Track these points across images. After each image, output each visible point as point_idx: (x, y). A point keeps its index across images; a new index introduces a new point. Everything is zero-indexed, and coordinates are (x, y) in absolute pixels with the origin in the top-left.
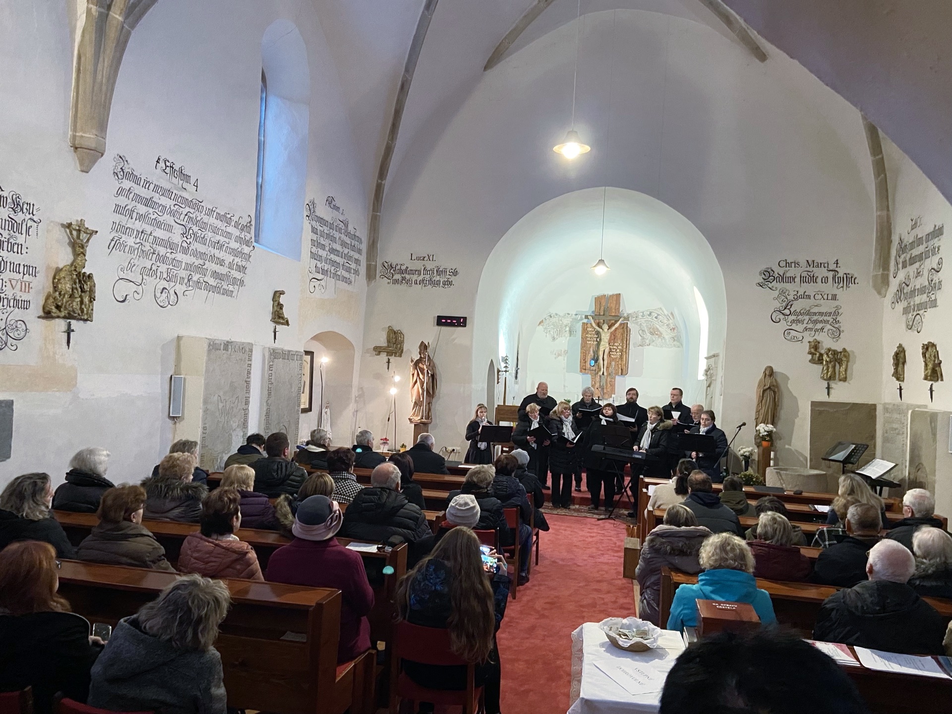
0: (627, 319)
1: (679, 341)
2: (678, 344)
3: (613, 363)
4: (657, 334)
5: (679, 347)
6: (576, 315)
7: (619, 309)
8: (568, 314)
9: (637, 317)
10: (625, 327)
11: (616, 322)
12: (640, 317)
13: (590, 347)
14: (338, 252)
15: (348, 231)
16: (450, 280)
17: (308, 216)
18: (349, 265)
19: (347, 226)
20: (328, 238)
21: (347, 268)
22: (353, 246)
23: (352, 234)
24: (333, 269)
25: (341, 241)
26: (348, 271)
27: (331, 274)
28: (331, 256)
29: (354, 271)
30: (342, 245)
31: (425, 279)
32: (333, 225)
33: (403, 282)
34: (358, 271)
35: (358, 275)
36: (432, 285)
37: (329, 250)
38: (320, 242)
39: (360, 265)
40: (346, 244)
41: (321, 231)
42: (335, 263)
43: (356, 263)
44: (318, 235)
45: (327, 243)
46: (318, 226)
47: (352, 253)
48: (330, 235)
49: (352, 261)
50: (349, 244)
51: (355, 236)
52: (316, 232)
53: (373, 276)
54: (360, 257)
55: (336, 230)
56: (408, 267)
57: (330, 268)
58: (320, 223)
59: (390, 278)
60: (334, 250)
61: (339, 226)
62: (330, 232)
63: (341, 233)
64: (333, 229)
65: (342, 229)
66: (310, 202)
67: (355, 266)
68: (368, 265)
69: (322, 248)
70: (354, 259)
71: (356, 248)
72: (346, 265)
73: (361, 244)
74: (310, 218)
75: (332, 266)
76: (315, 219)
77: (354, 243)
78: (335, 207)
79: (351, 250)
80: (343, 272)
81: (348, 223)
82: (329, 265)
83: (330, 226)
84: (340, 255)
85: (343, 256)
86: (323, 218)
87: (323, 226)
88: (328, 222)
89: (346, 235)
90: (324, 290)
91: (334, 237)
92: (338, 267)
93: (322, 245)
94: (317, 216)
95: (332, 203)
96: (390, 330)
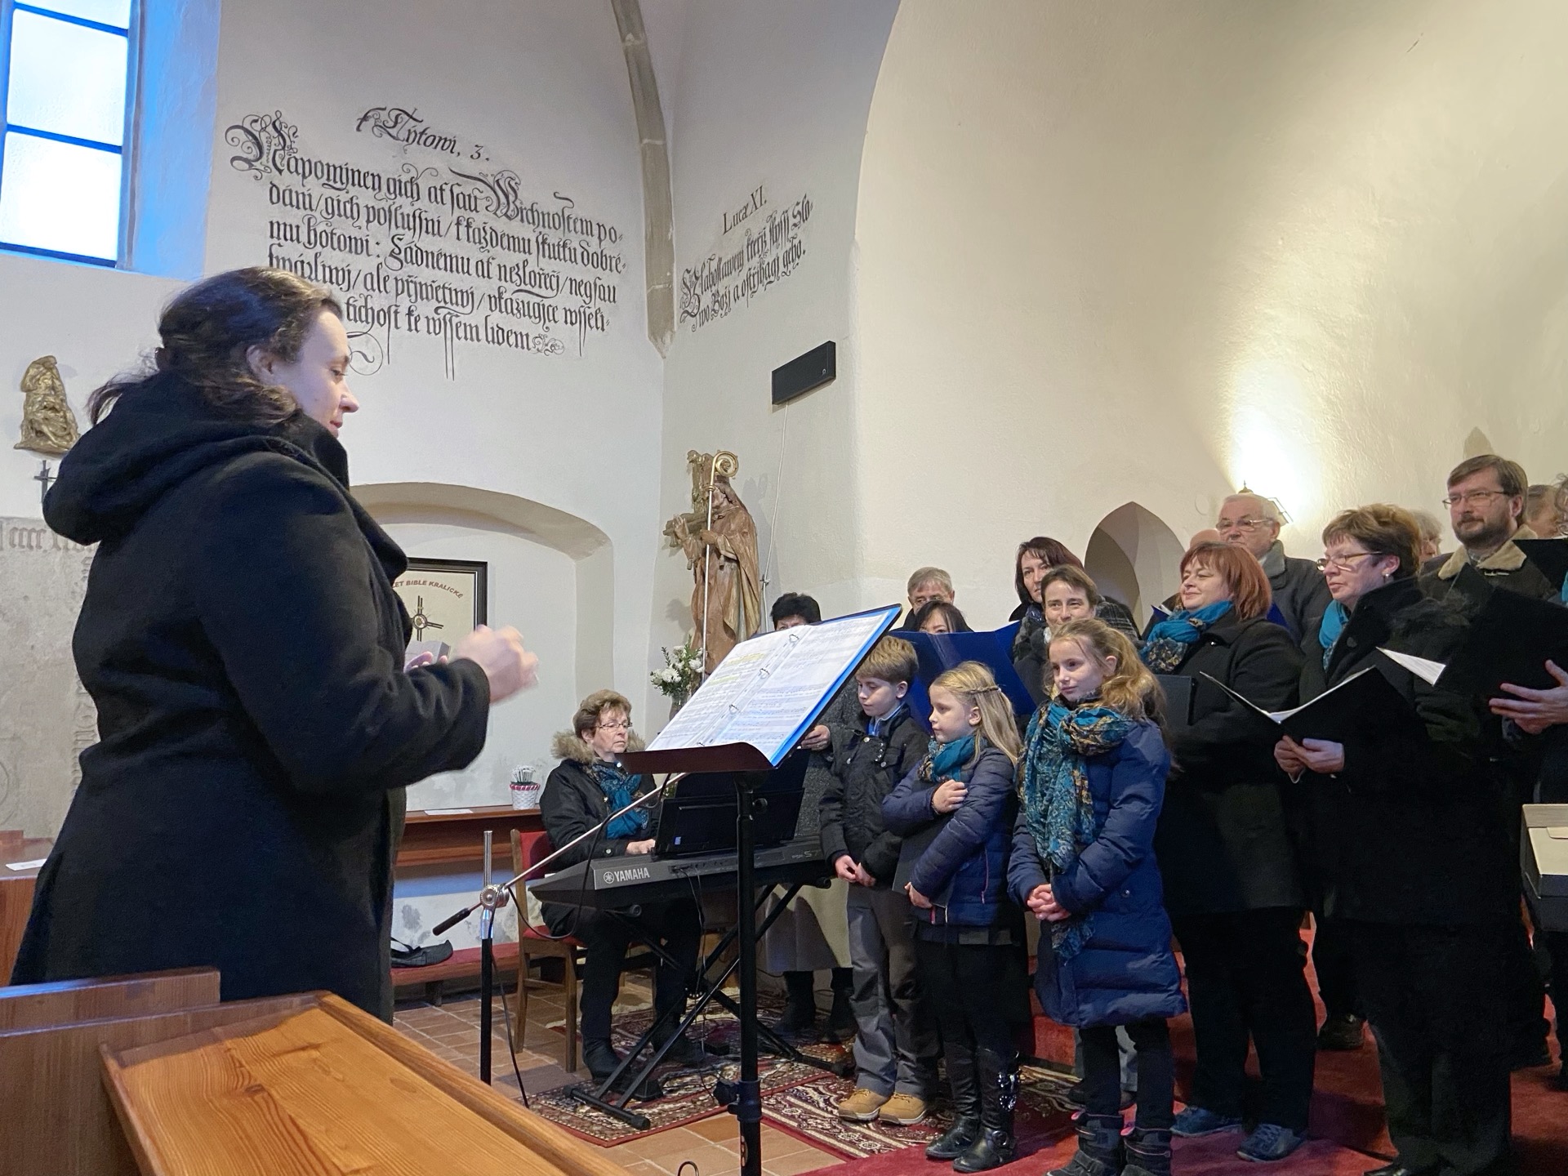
14: (454, 260)
15: (517, 203)
16: (796, 242)
17: (246, 160)
18: (538, 300)
19: (509, 189)
20: (382, 221)
21: (526, 306)
22: (559, 245)
23: (549, 214)
24: (425, 308)
25: (471, 230)
26: (532, 314)
27: (416, 322)
28: (410, 269)
29: (574, 314)
30: (480, 242)
31: (752, 271)
32: (415, 187)
33: (717, 307)
34: (602, 316)
35: (598, 328)
36: (765, 282)
37: (392, 254)
38: (329, 230)
39: (612, 299)
40: (511, 240)
41: (333, 200)
42: (440, 292)
43: (583, 292)
44: (312, 210)
45: (379, 235)
46: (314, 187)
47: (549, 266)
48: (399, 212)
49: (554, 287)
50: (529, 240)
51: (564, 220)
52: (303, 202)
53: (659, 324)
54: (608, 279)
55: (439, 199)
56: (720, 260)
57: (404, 302)
58: (324, 180)
59: (695, 311)
60: (432, 253)
61: (456, 190)
62: (396, 206)
63: (473, 208)
64: (415, 195)
65: (476, 198)
66: (256, 121)
67: (575, 302)
68: (650, 296)
69: (348, 249)
70: (568, 282)
71: (579, 251)
72: (514, 297)
73: (614, 242)
74: (257, 164)
75: (422, 299)
76: (293, 169)
77: (562, 236)
78: (422, 137)
79: (544, 256)
80: (496, 318)
81: (513, 183)
82: (397, 295)
83: (392, 190)
84: (472, 270)
85: (494, 271)
86: (344, 167)
87: (350, 186)
88: (376, 178)
89: (506, 215)
90: (377, 364)
91: (423, 217)
92: (465, 304)
93: (342, 237)
94: (305, 159)
95: (399, 126)
96: (692, 461)
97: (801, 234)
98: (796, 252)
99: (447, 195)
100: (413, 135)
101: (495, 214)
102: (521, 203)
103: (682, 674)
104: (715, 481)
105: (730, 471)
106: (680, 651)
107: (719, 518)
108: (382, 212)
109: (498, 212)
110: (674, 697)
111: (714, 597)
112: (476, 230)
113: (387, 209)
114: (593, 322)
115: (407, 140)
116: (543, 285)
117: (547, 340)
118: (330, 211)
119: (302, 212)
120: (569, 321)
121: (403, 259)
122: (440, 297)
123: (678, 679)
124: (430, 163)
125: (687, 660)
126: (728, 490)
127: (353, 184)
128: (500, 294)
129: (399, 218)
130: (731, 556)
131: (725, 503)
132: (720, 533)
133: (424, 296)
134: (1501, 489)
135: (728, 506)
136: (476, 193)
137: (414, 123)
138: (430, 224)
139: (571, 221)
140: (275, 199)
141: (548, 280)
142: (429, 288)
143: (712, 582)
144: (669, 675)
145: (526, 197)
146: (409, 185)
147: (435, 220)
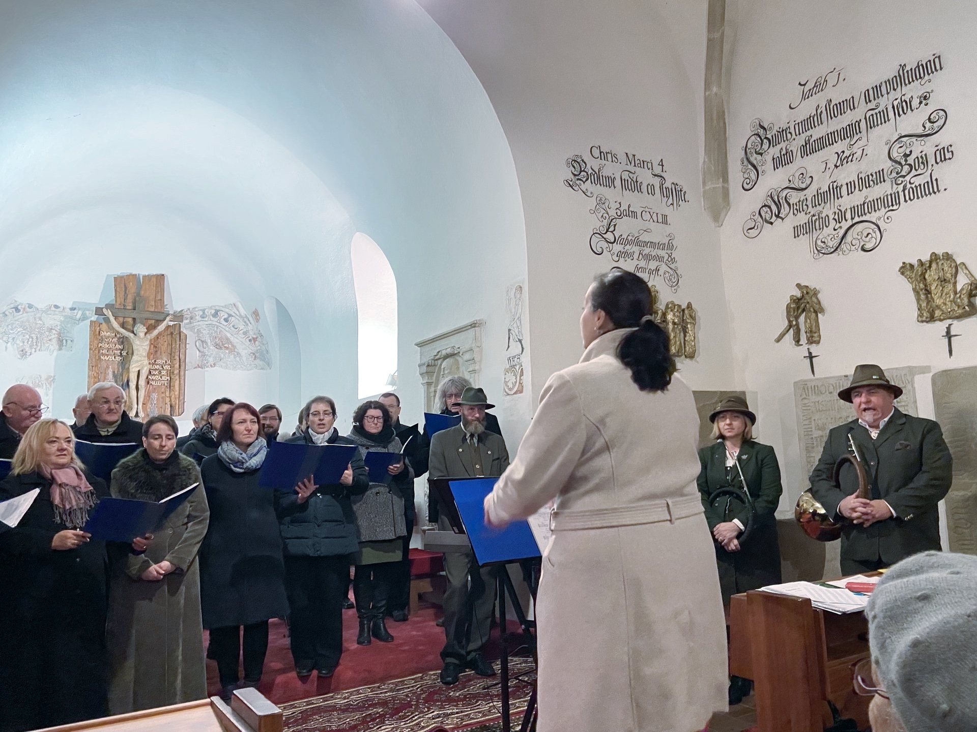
0: (179, 317)
1: (263, 359)
2: (261, 363)
3: (155, 396)
4: (227, 348)
5: (262, 369)
6: (73, 309)
7: (162, 300)
8: (56, 307)
9: (191, 318)
10: (177, 332)
11: (159, 322)
12: (198, 318)
13: (108, 367)
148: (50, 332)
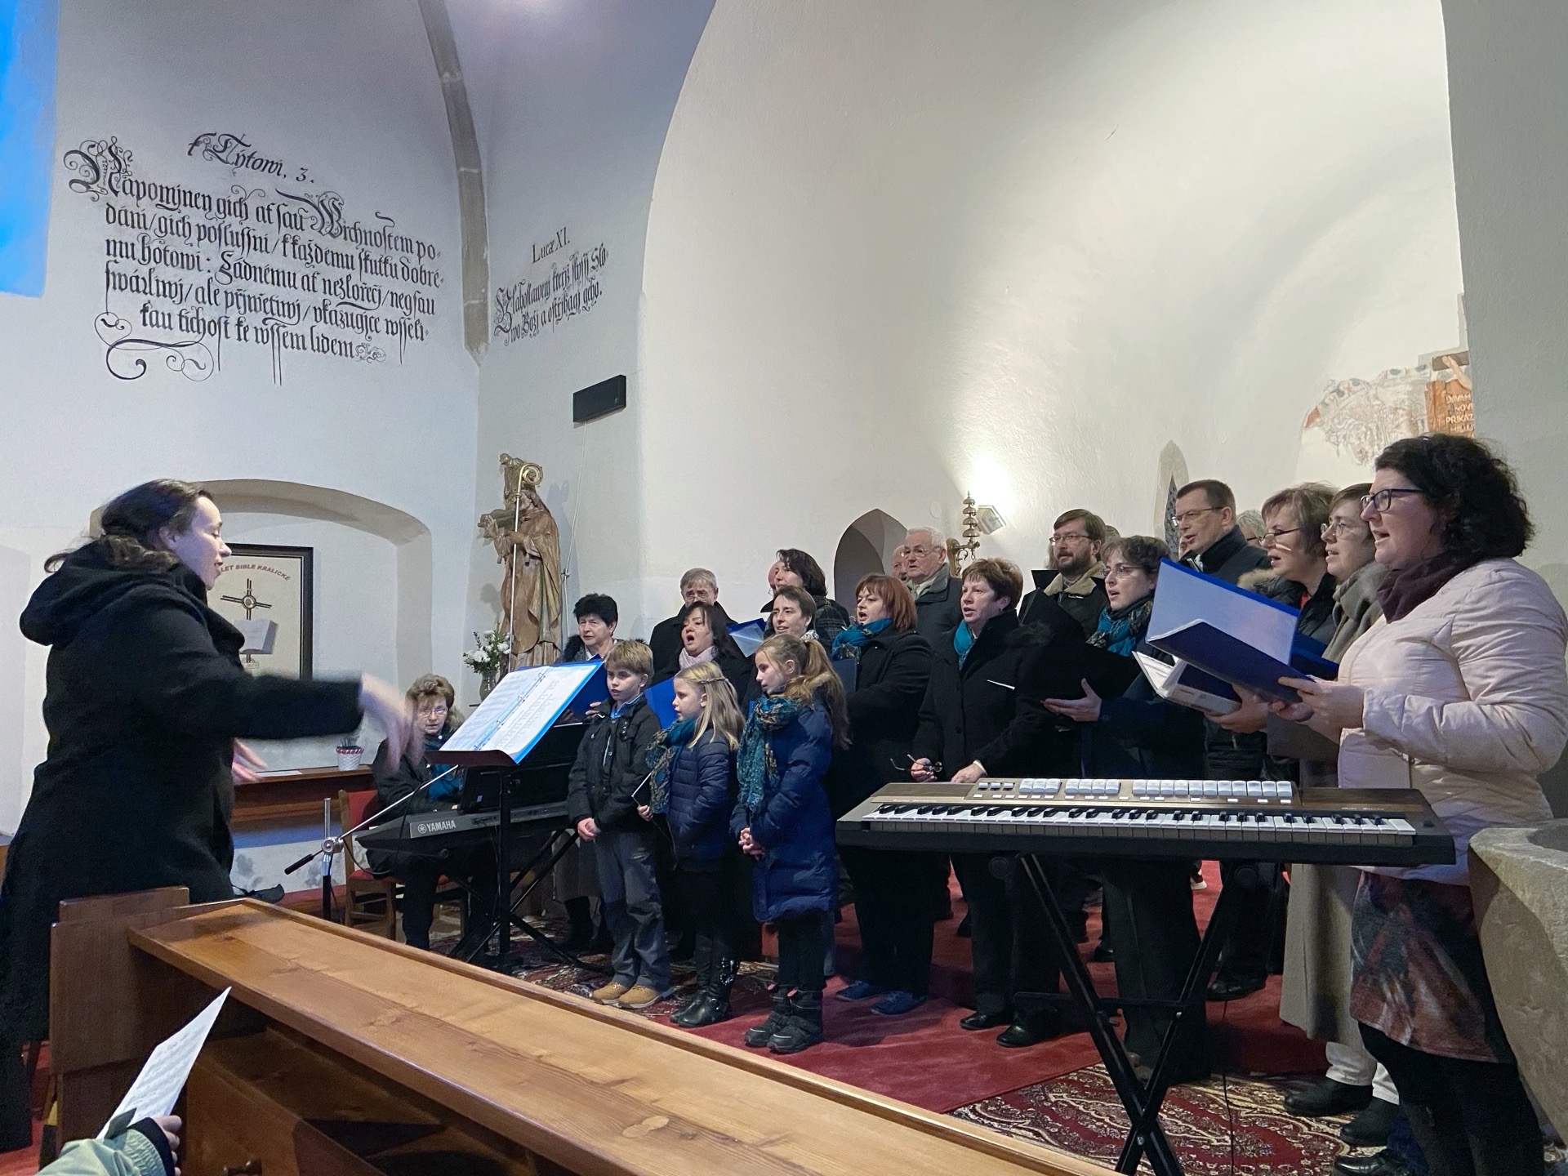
14: (281, 275)
15: (341, 222)
16: (594, 282)
17: (83, 183)
18: (361, 311)
19: (333, 209)
20: (213, 238)
21: (349, 317)
22: (380, 261)
23: (370, 232)
24: (254, 320)
25: (297, 247)
26: (355, 325)
27: (245, 332)
28: (239, 283)
29: (394, 325)
30: (305, 259)
31: (557, 301)
32: (243, 207)
33: (526, 327)
34: (421, 327)
35: (417, 338)
36: (569, 313)
37: (222, 269)
38: (162, 248)
39: (430, 311)
40: (335, 256)
41: (166, 219)
42: (268, 303)
43: (403, 305)
44: (146, 229)
45: (209, 251)
46: (148, 207)
47: (371, 280)
48: (228, 231)
49: (377, 299)
50: (352, 257)
51: (384, 238)
52: (136, 221)
53: (475, 335)
54: (427, 292)
55: (266, 219)
56: (530, 286)
57: (233, 315)
58: (157, 201)
59: (508, 327)
60: (260, 268)
61: (283, 210)
62: (226, 224)
63: (298, 226)
64: (244, 215)
65: (301, 217)
66: (93, 146)
67: (396, 314)
68: (467, 309)
69: (180, 264)
70: (390, 295)
71: (400, 266)
72: (338, 309)
73: (432, 259)
74: (94, 187)
75: (251, 311)
76: (128, 191)
77: (383, 253)
78: (249, 160)
79: (366, 271)
80: (321, 328)
81: (336, 203)
82: (227, 307)
83: (222, 209)
84: (298, 283)
85: (319, 286)
86: (176, 189)
87: (182, 207)
88: (207, 199)
89: (330, 233)
90: (208, 371)
91: (251, 235)
92: (292, 315)
93: (174, 254)
94: (140, 181)
95: (228, 150)
96: (504, 463)
97: (598, 276)
98: (594, 292)
99: (274, 214)
100: (242, 158)
101: (320, 232)
102: (345, 222)
103: (491, 655)
104: (522, 488)
105: (535, 480)
106: (488, 636)
107: (526, 520)
108: (212, 231)
109: (323, 231)
110: (484, 675)
111: (520, 589)
112: (302, 248)
113: (217, 227)
114: (413, 332)
115: (236, 164)
116: (365, 298)
117: (370, 349)
118: (163, 229)
119: (137, 231)
120: (390, 331)
121: (232, 274)
122: (268, 309)
123: (487, 659)
124: (258, 185)
125: (496, 643)
126: (534, 496)
127: (185, 205)
128: (325, 306)
129: (229, 235)
130: (535, 554)
131: (531, 507)
132: (526, 534)
133: (253, 308)
134: (1086, 534)
135: (533, 510)
136: (302, 212)
137: (243, 147)
138: (258, 240)
139: (392, 239)
140: (111, 219)
141: (370, 294)
142: (258, 301)
143: (519, 576)
144: (481, 656)
145: (348, 218)
146: (238, 205)
147: (263, 237)
148: (1394, 413)
